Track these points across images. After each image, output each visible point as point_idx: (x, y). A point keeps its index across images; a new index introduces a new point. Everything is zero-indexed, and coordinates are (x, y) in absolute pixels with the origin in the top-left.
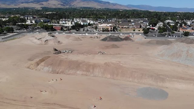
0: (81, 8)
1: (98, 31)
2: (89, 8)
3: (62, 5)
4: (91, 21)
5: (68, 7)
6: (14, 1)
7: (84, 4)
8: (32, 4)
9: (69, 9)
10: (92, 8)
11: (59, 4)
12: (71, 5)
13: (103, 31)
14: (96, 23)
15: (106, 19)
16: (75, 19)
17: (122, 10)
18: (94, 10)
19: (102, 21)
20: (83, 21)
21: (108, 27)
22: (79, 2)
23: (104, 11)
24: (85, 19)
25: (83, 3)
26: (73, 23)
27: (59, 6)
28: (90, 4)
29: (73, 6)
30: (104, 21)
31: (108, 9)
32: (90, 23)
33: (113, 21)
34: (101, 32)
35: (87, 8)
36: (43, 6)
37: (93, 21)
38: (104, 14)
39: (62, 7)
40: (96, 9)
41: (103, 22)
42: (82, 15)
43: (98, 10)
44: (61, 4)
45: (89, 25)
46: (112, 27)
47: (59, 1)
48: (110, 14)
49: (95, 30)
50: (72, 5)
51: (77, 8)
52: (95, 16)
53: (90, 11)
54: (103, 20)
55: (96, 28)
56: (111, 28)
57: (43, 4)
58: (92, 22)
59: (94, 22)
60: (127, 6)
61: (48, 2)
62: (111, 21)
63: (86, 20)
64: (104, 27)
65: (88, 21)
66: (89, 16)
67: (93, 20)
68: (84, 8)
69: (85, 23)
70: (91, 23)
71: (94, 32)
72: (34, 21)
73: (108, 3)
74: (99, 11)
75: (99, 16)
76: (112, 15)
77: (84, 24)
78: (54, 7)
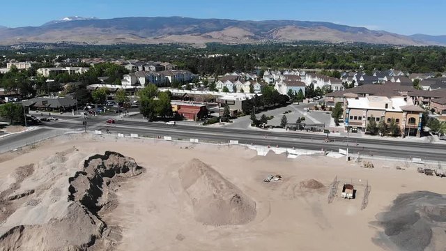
0: (294, 44)
1: (348, 128)
2: (316, 43)
3: (252, 37)
4: (316, 79)
5: (263, 41)
6: (153, 30)
7: (301, 35)
8: (189, 35)
9: (266, 46)
10: (322, 43)
11: (245, 36)
12: (272, 38)
13: (373, 130)
14: (334, 89)
15: (369, 74)
16: (266, 73)
17: (400, 46)
18: (326, 47)
19: (355, 79)
20: (291, 81)
21: (395, 116)
22: (291, 31)
23: (353, 49)
24: (297, 73)
25: (300, 31)
26: (257, 87)
27: (246, 41)
28: (318, 33)
29: (276, 39)
30: (362, 79)
31: (362, 44)
32: (312, 85)
33: (393, 80)
34: (363, 135)
35: (310, 42)
36: (211, 41)
37: (326, 80)
38: (356, 57)
39: (252, 42)
40: (331, 44)
41: (361, 84)
42: (294, 59)
43: (336, 47)
44: (249, 36)
45: (311, 93)
46: (418, 117)
47: (245, 30)
48: (374, 57)
49: (332, 123)
50: (274, 37)
51: (284, 43)
52: (330, 63)
53: (317, 49)
54: (358, 77)
55: (338, 113)
56: (413, 120)
57: (211, 37)
58: (320, 84)
59: (329, 83)
60: (413, 38)
61: (222, 32)
62: (385, 79)
63: (299, 77)
64: (376, 115)
65: (308, 81)
66: (313, 64)
67: (323, 76)
68: (302, 42)
69: (296, 89)
70: (315, 88)
71: (327, 131)
72: (144, 79)
73: (363, 30)
74: (339, 48)
75: (342, 62)
76: (380, 59)
77: (290, 90)
78: (234, 43)
